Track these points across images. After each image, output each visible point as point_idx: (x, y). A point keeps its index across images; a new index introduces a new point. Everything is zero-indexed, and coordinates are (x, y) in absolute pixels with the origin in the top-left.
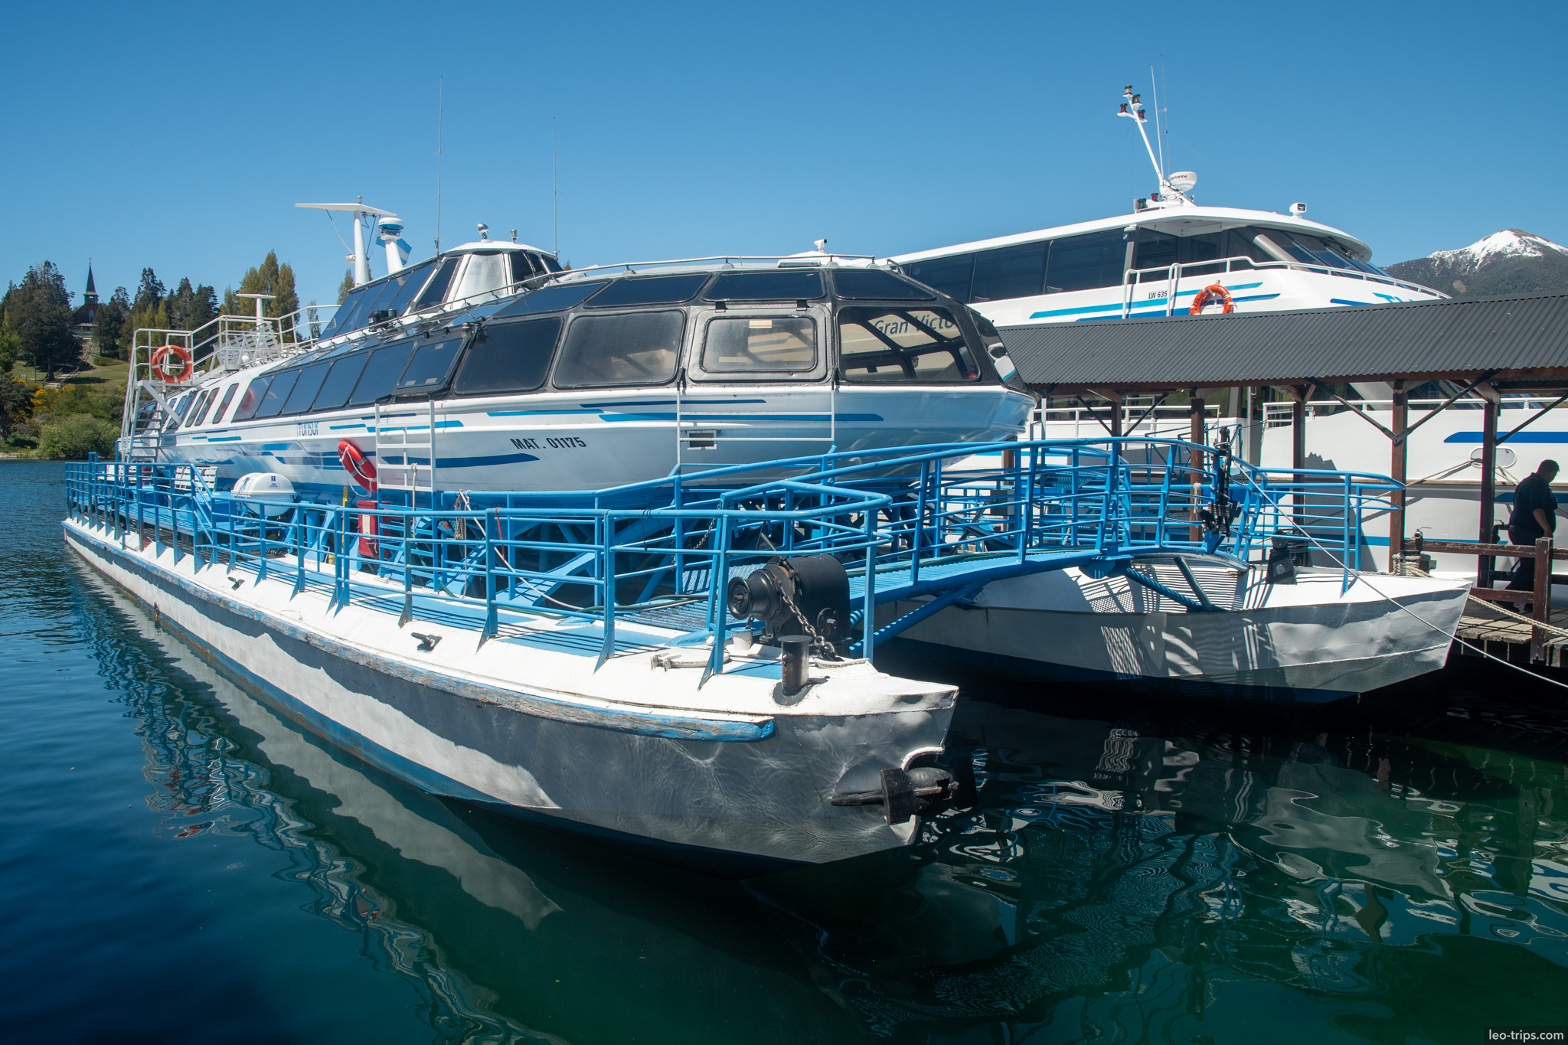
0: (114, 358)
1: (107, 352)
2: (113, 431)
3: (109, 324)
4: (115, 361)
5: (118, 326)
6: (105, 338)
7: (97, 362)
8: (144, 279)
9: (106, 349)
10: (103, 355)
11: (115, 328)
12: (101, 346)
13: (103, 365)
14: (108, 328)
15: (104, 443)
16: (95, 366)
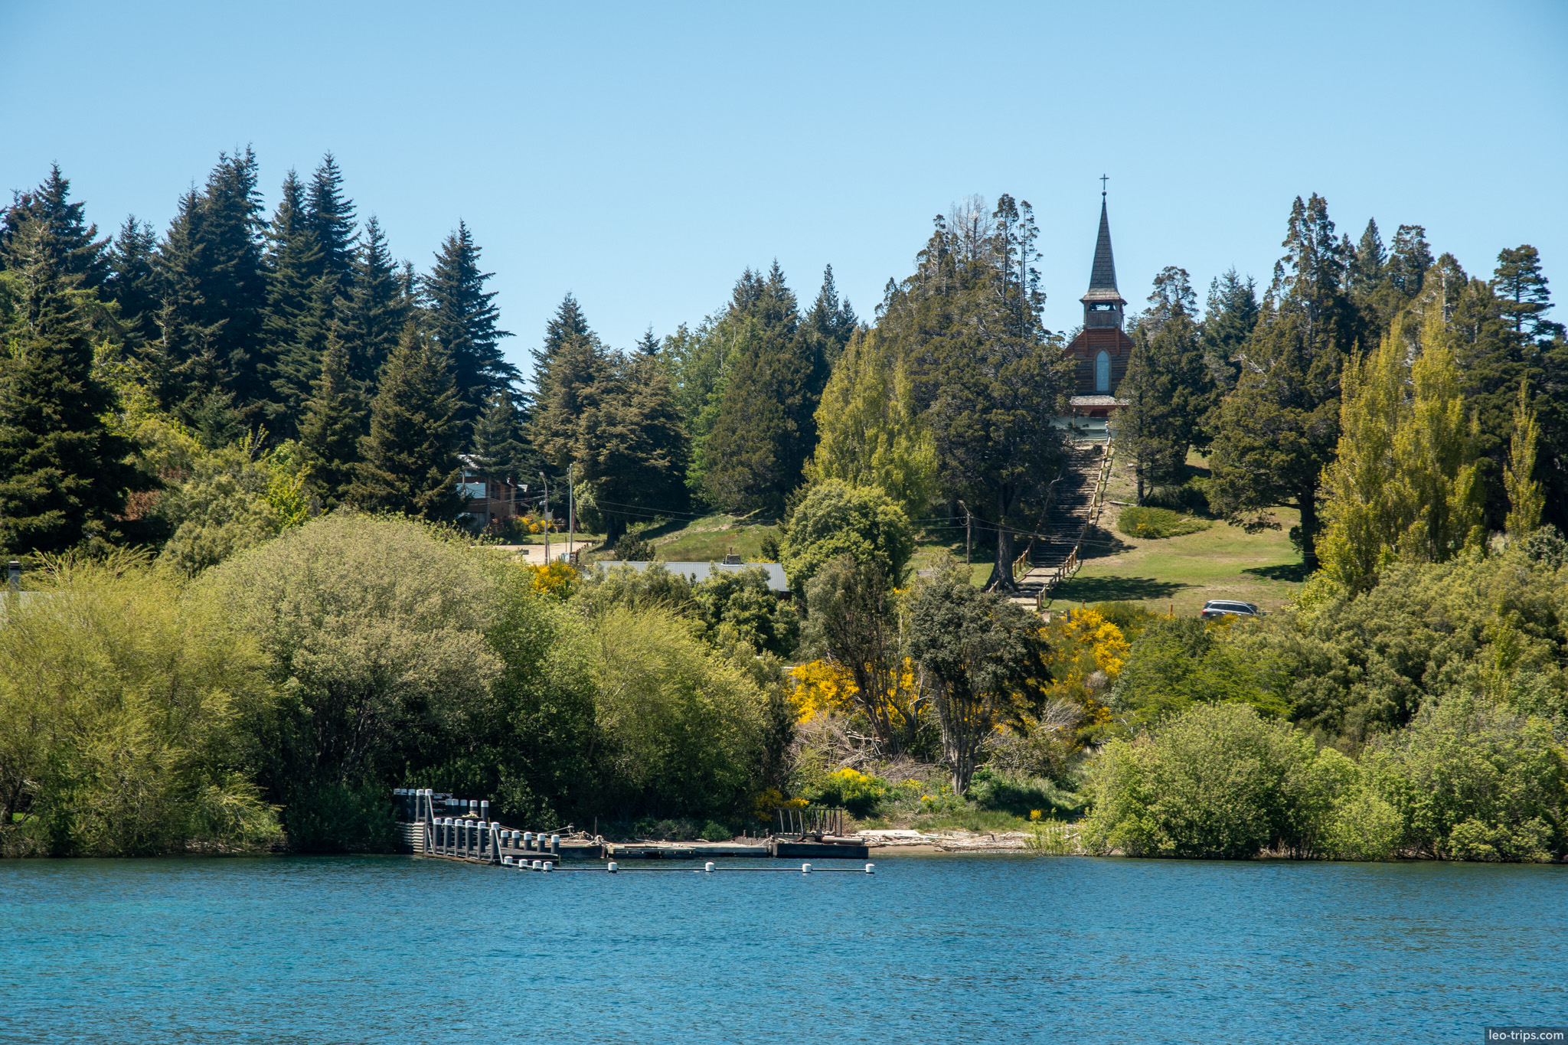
0: (1181, 510)
1: (1158, 490)
2: (1321, 762)
3: (1166, 396)
4: (1186, 519)
5: (1193, 401)
6: (1155, 443)
7: (1129, 524)
8: (1295, 235)
9: (1156, 480)
10: (1147, 502)
11: (1181, 410)
12: (1140, 472)
13: (1150, 535)
14: (1161, 409)
15: (1292, 803)
16: (1127, 540)
